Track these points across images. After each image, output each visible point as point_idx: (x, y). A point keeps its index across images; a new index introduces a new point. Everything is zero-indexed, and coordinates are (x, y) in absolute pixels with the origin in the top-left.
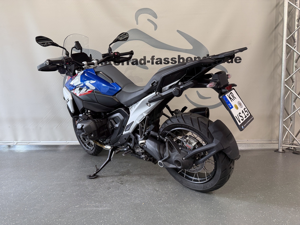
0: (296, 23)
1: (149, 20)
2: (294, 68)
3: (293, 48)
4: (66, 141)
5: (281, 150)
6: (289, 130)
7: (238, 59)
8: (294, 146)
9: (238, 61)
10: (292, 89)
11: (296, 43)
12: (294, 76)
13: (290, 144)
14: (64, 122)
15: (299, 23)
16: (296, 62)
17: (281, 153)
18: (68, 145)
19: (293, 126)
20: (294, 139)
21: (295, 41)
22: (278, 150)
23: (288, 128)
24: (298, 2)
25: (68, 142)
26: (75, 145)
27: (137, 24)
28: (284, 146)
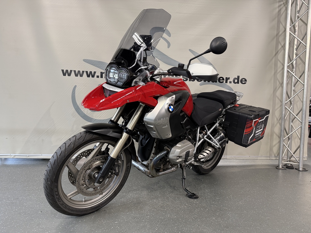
0: (295, 51)
2: (293, 91)
3: (292, 73)
5: (281, 167)
6: (288, 147)
7: (244, 80)
8: (291, 162)
9: (243, 82)
10: (291, 110)
11: (294, 69)
12: (292, 100)
13: (288, 161)
15: (297, 52)
16: (294, 86)
17: (280, 170)
19: (290, 145)
20: (292, 156)
21: (294, 67)
22: (278, 167)
23: (287, 145)
24: (297, 33)
28: (283, 162)
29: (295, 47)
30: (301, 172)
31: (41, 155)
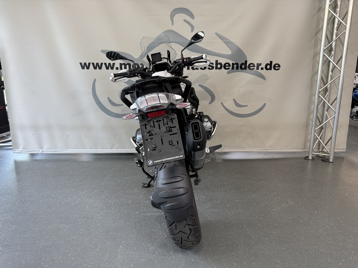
0: (335, 31)
1: (185, 20)
2: (330, 77)
3: (329, 58)
4: (96, 149)
5: (310, 158)
6: (320, 138)
8: (323, 154)
9: (277, 68)
10: (325, 99)
11: (333, 52)
12: (328, 86)
13: (320, 151)
14: (94, 130)
15: (337, 32)
16: (332, 71)
17: (310, 161)
18: (99, 153)
19: (323, 135)
20: (324, 147)
21: (332, 49)
22: (308, 157)
24: (338, 9)
25: (98, 150)
26: (106, 153)
27: (173, 24)
28: (314, 153)
29: (336, 26)
30: (331, 163)
31: (67, 150)
